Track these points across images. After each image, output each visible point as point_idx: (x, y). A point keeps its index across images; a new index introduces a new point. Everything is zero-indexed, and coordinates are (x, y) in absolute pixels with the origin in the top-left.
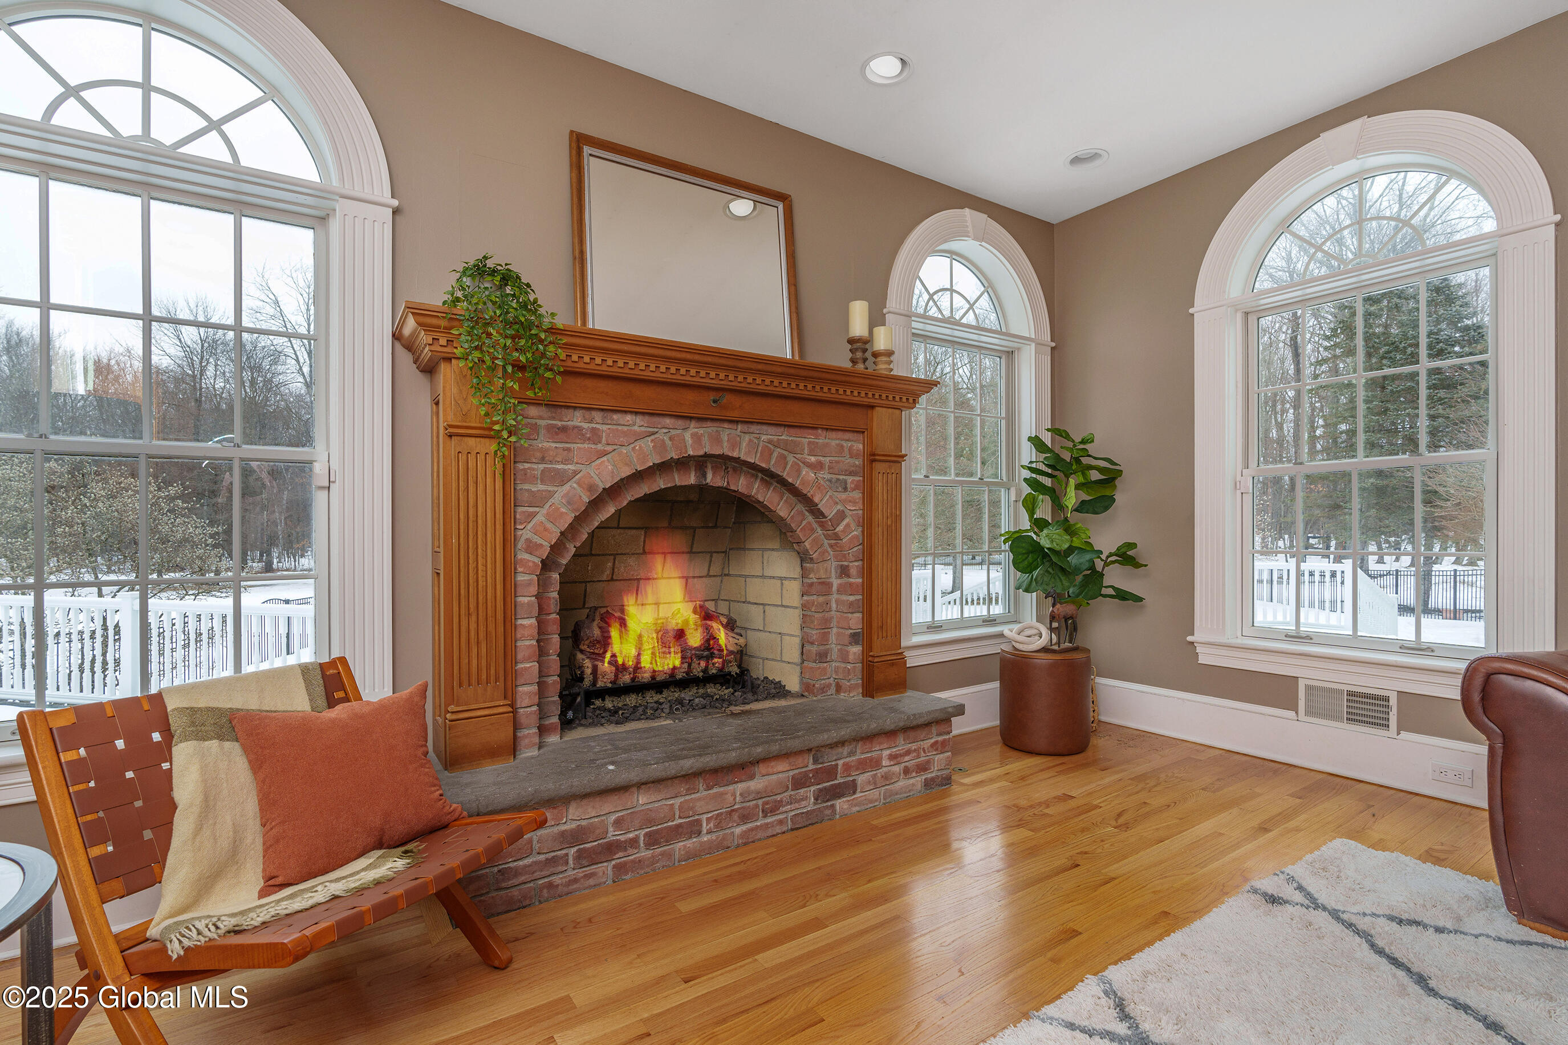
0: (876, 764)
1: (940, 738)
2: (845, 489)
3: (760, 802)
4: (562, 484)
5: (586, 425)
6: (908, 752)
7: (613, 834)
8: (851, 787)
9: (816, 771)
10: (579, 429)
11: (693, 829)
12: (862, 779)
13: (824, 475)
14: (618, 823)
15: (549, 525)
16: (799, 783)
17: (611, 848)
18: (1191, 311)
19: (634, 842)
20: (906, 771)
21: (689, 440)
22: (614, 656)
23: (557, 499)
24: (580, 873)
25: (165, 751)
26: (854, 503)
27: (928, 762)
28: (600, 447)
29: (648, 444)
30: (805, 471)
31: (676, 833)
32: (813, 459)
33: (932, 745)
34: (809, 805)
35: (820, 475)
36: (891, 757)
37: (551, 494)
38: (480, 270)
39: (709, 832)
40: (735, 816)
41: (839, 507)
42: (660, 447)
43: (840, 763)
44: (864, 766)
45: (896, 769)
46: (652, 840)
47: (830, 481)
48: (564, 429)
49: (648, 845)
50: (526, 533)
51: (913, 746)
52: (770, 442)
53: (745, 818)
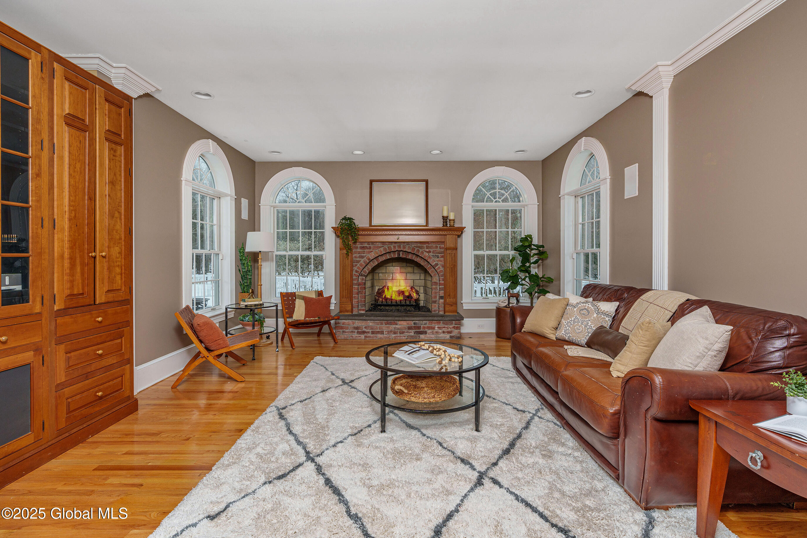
0: (434, 328)
1: (456, 326)
2: (438, 258)
3: (399, 331)
4: (363, 258)
5: (368, 246)
6: (444, 327)
7: (364, 329)
8: (426, 333)
9: (414, 327)
10: (367, 247)
11: (382, 333)
12: (429, 331)
13: (431, 254)
14: (365, 327)
15: (360, 267)
16: (410, 328)
17: (364, 332)
18: (559, 196)
19: (369, 332)
20: (444, 332)
21: (392, 247)
22: (385, 296)
23: (362, 262)
24: (358, 336)
25: (295, 300)
26: (441, 261)
27: (452, 331)
28: (371, 250)
29: (382, 249)
30: (425, 253)
31: (378, 332)
32: (427, 250)
33: (453, 327)
34: (412, 334)
35: (430, 254)
36: (438, 328)
37: (361, 260)
38: (345, 218)
39: (386, 334)
40: (392, 332)
41: (436, 262)
42: (385, 249)
43: (422, 326)
44: (429, 328)
45: (440, 331)
46: (373, 333)
47: (433, 256)
48: (363, 247)
49: (372, 334)
50: (355, 268)
51: (446, 326)
52: (414, 246)
53: (395, 333)
